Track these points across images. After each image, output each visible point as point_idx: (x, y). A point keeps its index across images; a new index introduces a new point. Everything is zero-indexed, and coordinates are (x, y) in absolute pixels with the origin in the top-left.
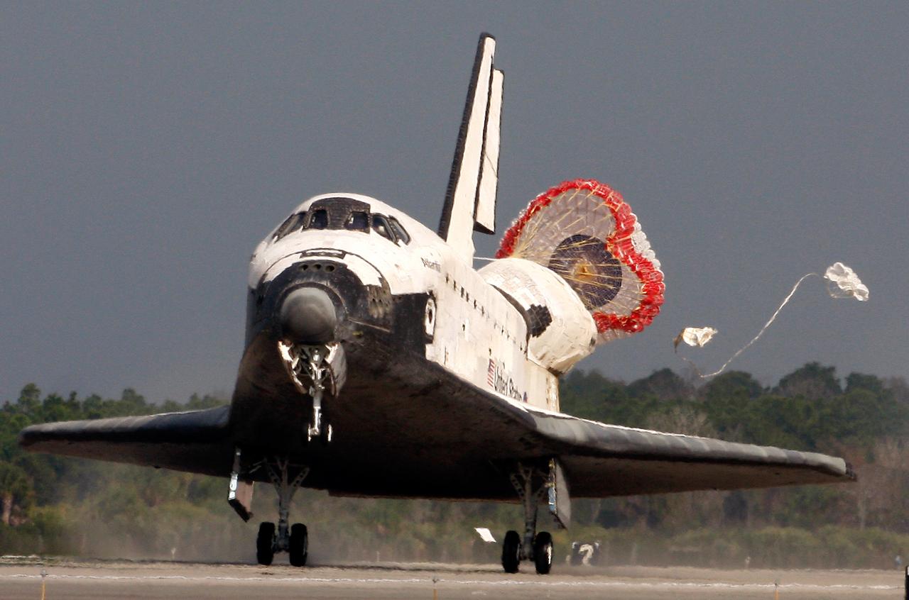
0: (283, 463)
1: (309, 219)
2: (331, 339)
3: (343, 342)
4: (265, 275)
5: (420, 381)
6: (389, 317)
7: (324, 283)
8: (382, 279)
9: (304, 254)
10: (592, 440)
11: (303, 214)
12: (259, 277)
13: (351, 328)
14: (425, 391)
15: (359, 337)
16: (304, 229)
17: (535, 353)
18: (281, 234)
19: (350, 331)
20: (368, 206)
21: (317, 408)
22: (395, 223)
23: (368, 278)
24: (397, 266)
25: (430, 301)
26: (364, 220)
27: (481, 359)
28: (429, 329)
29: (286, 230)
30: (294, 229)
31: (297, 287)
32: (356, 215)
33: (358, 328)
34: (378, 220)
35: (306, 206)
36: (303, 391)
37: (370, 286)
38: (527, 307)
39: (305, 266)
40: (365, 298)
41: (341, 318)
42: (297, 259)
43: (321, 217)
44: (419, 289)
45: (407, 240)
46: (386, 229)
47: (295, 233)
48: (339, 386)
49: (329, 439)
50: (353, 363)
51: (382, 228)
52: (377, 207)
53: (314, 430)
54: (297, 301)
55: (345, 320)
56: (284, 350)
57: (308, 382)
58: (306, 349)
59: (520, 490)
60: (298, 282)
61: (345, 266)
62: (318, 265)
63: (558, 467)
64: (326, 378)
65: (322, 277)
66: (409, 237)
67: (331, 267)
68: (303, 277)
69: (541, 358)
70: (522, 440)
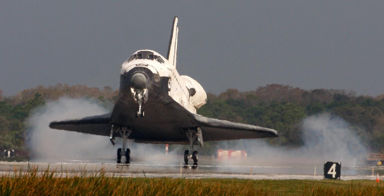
0: (124, 130)
1: (137, 56)
2: (145, 87)
3: (148, 88)
4: (126, 71)
5: (167, 101)
6: (160, 82)
7: (143, 72)
8: (157, 72)
9: (137, 65)
10: (209, 122)
11: (135, 55)
12: (124, 71)
13: (150, 84)
14: (168, 104)
15: (152, 87)
16: (136, 59)
17: (191, 102)
18: (129, 61)
19: (149, 85)
20: (153, 53)
21: (140, 106)
22: (160, 58)
23: (154, 71)
24: (161, 69)
25: (170, 79)
26: (152, 57)
27: (180, 99)
28: (169, 87)
29: (131, 60)
30: (132, 59)
31: (136, 73)
32: (150, 56)
33: (152, 85)
34: (156, 57)
35: (136, 53)
36: (137, 102)
37: (154, 73)
38: (189, 88)
39: (137, 68)
40: (153, 77)
41: (148, 81)
42: (135, 66)
43: (140, 56)
44: (167, 76)
45: (163, 62)
46: (158, 59)
47: (133, 60)
48: (146, 100)
49: (144, 115)
50: (150, 94)
51: (157, 59)
52: (155, 53)
53: (139, 113)
54: (136, 77)
55: (149, 82)
56: (132, 90)
57: (138, 99)
58: (138, 90)
59: (189, 137)
60: (136, 72)
61: (148, 69)
62: (141, 68)
63: (200, 129)
64: (143, 98)
65: (142, 71)
66: (164, 62)
67: (145, 68)
68: (137, 70)
69: (193, 103)
70: (191, 121)
